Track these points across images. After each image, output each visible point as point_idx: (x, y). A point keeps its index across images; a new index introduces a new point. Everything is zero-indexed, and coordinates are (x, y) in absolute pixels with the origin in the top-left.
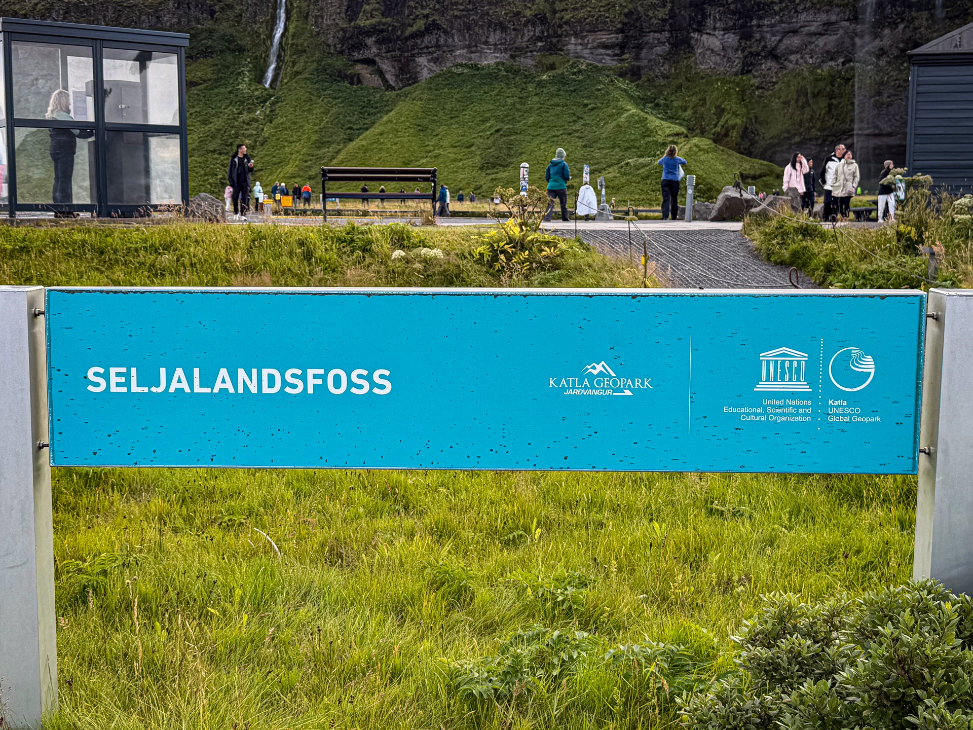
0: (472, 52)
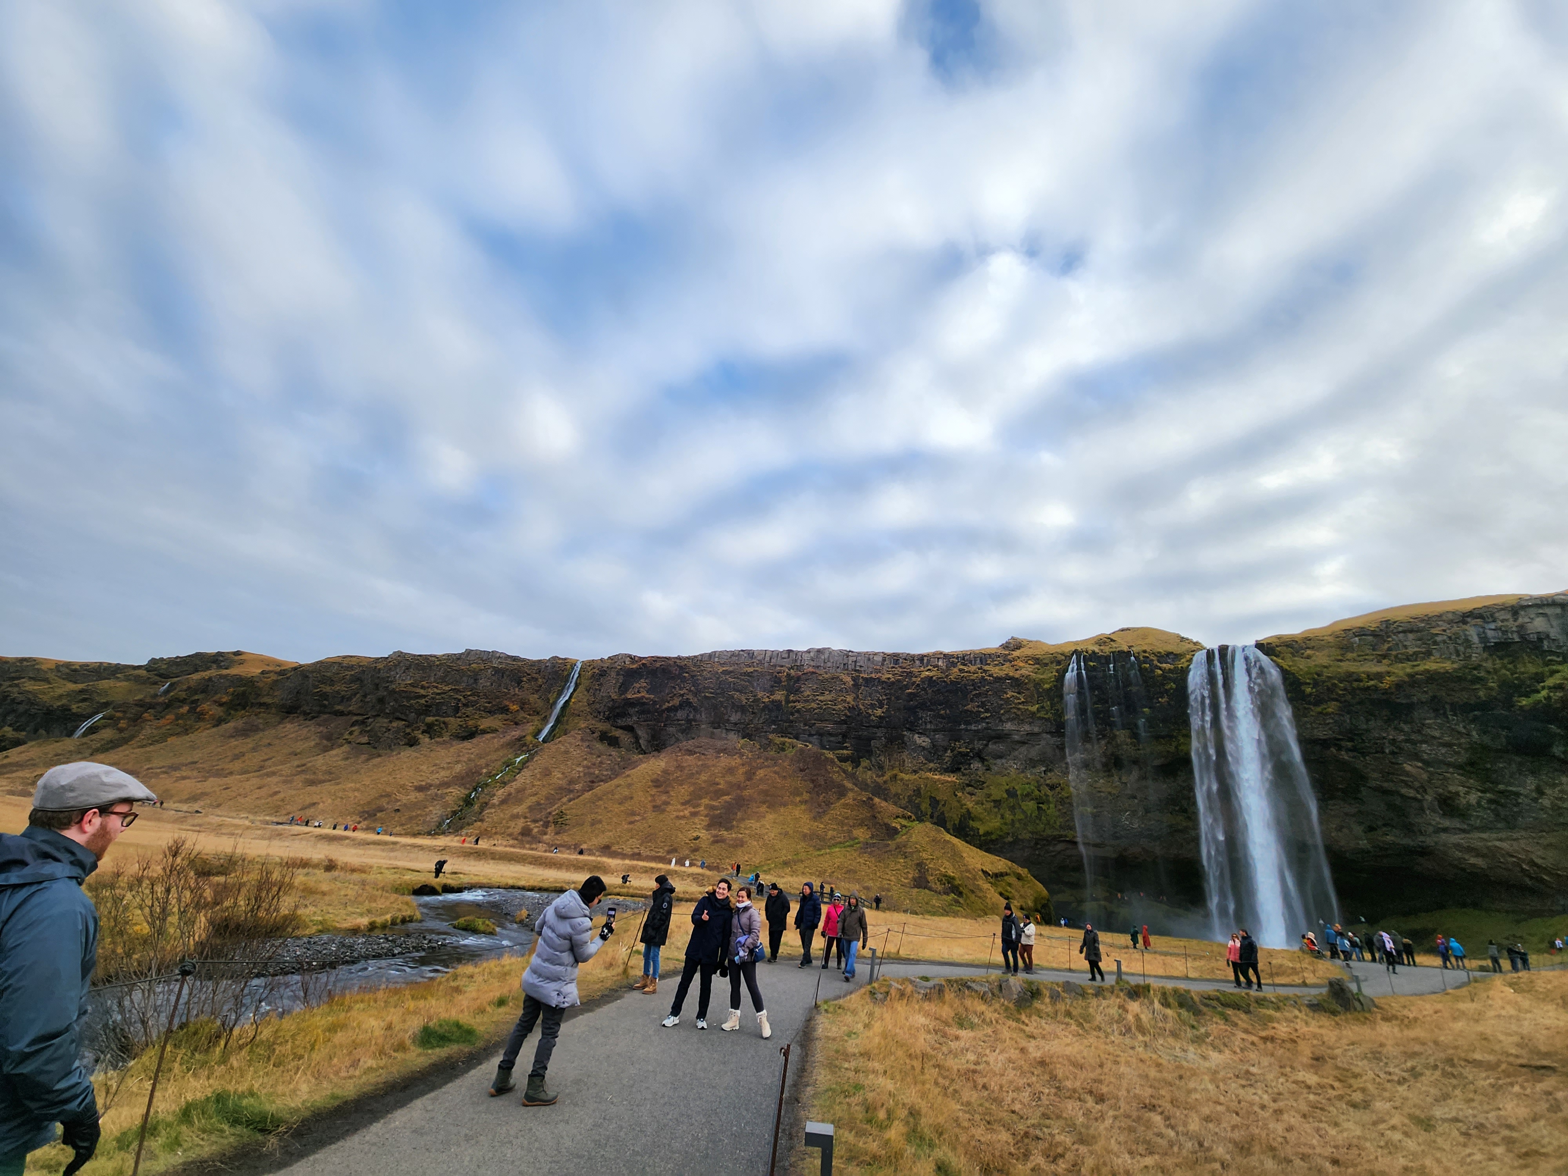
0: (715, 728)
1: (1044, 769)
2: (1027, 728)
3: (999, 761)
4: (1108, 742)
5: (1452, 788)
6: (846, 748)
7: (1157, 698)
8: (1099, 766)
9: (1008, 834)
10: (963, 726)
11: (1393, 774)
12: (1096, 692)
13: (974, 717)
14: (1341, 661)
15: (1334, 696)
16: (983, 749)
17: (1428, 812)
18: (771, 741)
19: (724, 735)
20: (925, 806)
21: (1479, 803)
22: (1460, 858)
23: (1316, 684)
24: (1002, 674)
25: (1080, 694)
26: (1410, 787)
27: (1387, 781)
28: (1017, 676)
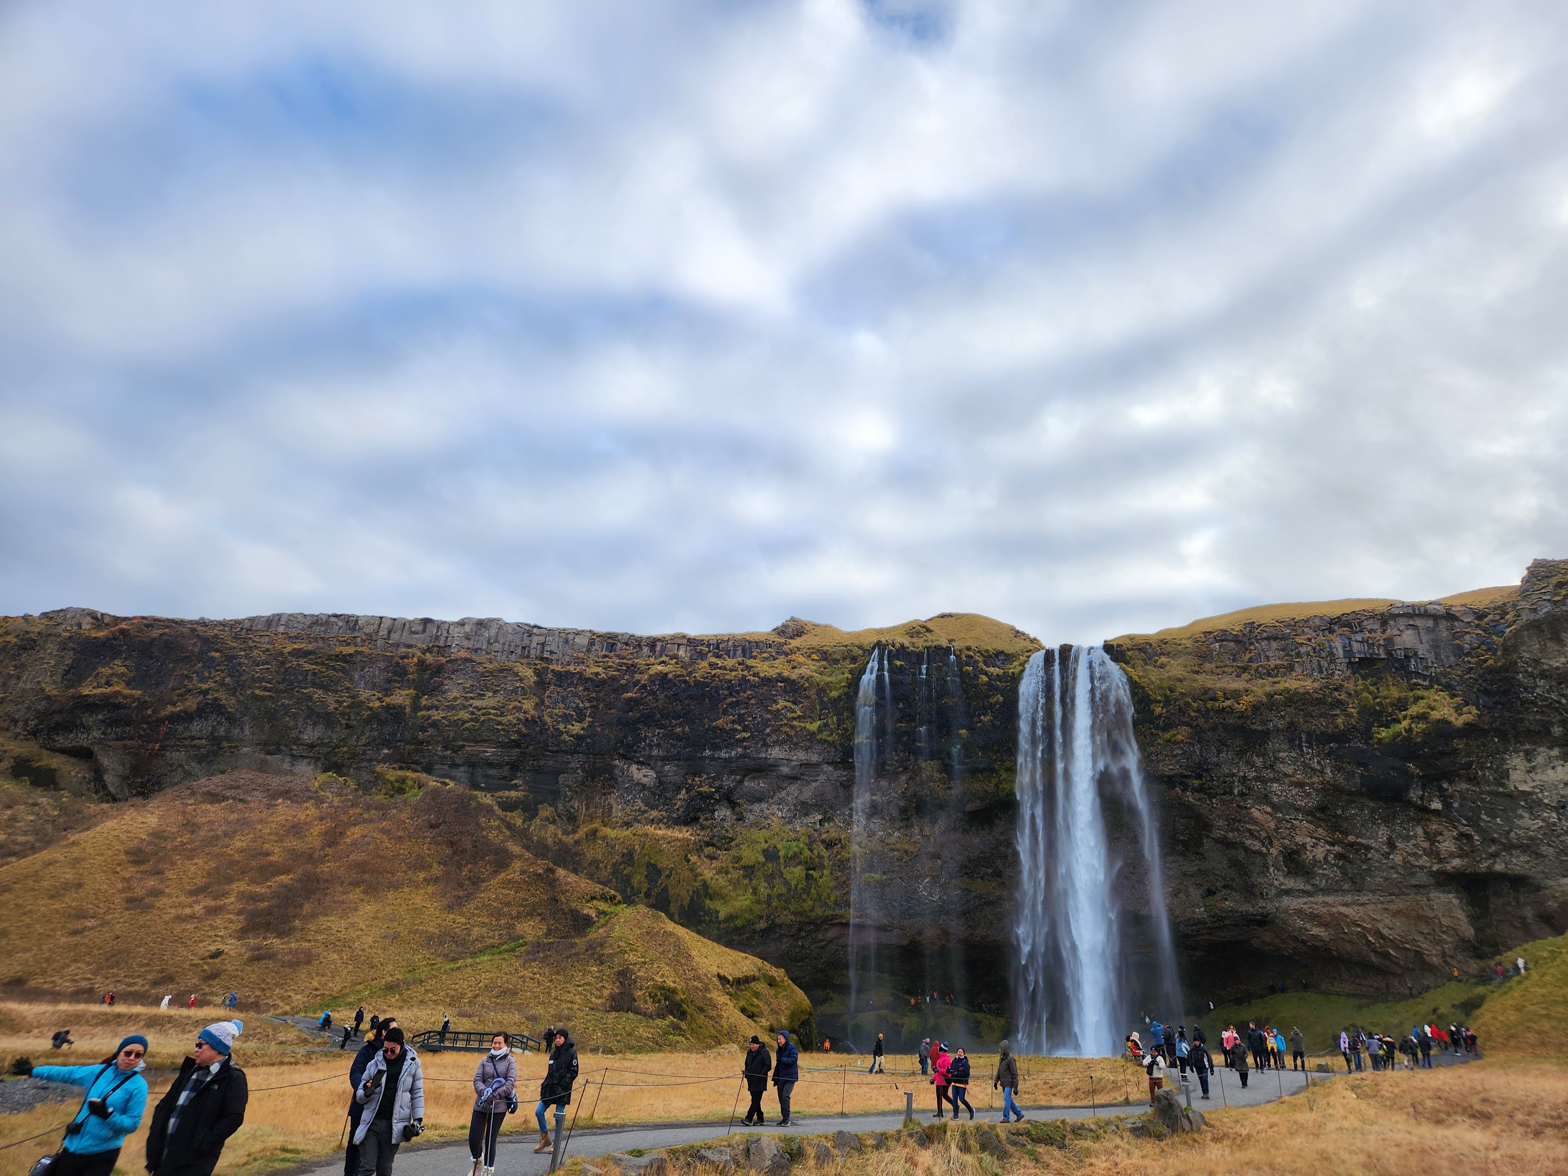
0: (269, 753)
1: (820, 817)
2: (801, 756)
3: (756, 807)
4: (911, 778)
5: (1299, 839)
6: (515, 787)
7: (980, 715)
8: (895, 813)
9: (761, 917)
10: (708, 753)
11: (1239, 821)
12: (901, 705)
13: (727, 738)
14: (1197, 673)
15: (1184, 720)
16: (735, 787)
17: (1271, 870)
18: (379, 777)
19: (286, 766)
20: (639, 879)
21: (1325, 858)
22: (1301, 928)
23: (1167, 702)
24: (772, 673)
25: (879, 706)
26: (1257, 838)
27: (1232, 830)
28: (794, 675)
